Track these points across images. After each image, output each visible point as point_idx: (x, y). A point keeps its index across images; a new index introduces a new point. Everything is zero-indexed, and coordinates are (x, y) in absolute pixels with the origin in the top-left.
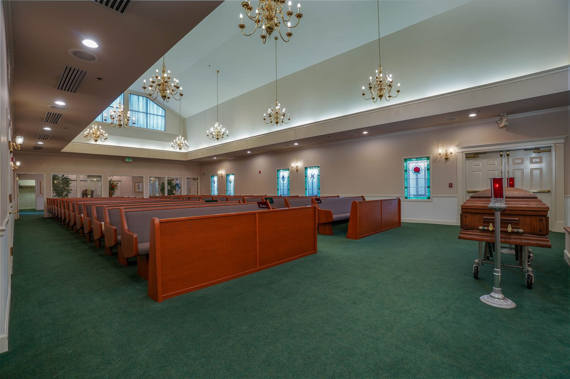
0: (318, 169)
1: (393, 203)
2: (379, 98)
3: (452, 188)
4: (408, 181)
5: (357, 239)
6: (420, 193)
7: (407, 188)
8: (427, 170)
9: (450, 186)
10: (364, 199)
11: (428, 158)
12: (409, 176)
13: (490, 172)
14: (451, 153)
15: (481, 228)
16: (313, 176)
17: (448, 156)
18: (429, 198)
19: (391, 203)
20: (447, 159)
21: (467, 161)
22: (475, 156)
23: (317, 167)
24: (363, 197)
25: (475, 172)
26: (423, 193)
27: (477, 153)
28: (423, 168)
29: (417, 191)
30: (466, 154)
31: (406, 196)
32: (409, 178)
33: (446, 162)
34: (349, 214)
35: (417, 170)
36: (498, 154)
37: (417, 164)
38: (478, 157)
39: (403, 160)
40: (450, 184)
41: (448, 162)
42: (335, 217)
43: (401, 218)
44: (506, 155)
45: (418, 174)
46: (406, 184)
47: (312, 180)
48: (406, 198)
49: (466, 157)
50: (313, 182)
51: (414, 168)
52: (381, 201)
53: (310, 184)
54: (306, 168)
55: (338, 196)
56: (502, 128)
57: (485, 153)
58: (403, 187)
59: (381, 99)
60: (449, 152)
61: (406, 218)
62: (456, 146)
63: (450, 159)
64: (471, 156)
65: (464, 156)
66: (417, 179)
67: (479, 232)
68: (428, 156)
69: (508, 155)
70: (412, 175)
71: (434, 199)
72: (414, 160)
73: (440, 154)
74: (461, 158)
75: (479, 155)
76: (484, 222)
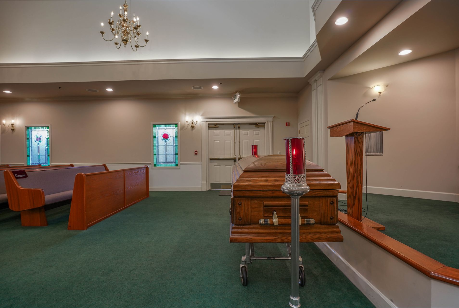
0: (47, 130)
1: (139, 172)
2: (123, 43)
3: (197, 155)
4: (157, 147)
5: (84, 229)
6: (168, 160)
7: (155, 155)
8: (176, 137)
9: (195, 153)
10: (106, 169)
11: (176, 125)
12: (158, 142)
13: (226, 141)
14: (197, 122)
15: (262, 221)
16: (39, 139)
17: (194, 125)
18: (177, 165)
19: (137, 172)
20: (193, 127)
21: (209, 130)
22: (215, 126)
23: (45, 126)
24: (104, 165)
25: (216, 141)
26: (172, 160)
27: (218, 124)
28: (172, 135)
29: (166, 159)
30: (209, 124)
31: (155, 163)
32: (158, 145)
33: (192, 130)
34: (71, 192)
35: (166, 137)
36: (232, 126)
37: (166, 131)
38: (218, 127)
39: (152, 126)
40: (196, 152)
41: (194, 131)
42: (49, 198)
43: (149, 187)
44: (237, 127)
45: (166, 140)
46: (155, 150)
47: (38, 144)
48: (155, 165)
49: (209, 126)
50: (38, 147)
51: (163, 134)
52: (124, 171)
53: (35, 149)
54: (28, 128)
55: (72, 165)
56: (235, 103)
57: (223, 124)
58: (152, 155)
59: (125, 44)
60: (195, 121)
61: (154, 187)
62: (200, 115)
63: (196, 128)
64: (213, 126)
65: (207, 125)
66: (166, 146)
67: (258, 228)
68: (176, 123)
69: (239, 128)
70: (161, 142)
71: (181, 166)
72: (163, 126)
73: (187, 122)
74: (205, 127)
75: (219, 126)
76: (265, 211)
